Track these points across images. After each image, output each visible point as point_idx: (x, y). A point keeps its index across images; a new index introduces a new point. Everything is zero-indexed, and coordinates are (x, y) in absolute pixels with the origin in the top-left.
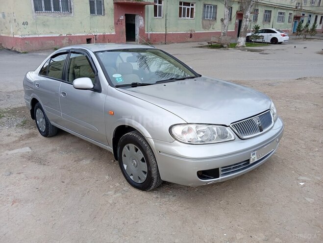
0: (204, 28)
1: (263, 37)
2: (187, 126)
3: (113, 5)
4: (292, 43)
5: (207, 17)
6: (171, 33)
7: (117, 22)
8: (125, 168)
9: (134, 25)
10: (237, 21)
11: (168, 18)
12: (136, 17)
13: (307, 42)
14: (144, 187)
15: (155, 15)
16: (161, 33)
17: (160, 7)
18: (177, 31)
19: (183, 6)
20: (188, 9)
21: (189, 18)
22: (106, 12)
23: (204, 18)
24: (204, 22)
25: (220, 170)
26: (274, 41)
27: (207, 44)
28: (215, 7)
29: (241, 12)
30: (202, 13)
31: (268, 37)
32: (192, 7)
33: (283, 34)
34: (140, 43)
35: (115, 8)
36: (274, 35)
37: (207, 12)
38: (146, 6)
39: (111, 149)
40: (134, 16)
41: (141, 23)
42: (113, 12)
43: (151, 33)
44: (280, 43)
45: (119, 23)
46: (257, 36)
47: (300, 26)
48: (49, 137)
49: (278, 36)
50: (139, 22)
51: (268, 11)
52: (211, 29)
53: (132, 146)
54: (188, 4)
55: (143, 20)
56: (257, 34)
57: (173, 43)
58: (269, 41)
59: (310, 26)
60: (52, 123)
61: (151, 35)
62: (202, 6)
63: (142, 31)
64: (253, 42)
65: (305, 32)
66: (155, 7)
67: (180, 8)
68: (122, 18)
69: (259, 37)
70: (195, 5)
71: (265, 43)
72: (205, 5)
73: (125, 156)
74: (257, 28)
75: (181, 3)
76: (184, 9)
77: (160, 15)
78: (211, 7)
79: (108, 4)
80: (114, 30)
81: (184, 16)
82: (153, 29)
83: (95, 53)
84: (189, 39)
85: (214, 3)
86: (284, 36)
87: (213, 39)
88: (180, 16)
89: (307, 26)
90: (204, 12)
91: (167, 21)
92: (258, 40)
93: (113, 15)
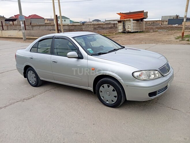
2: (141, 72)
8: (102, 99)
25: (157, 91)
39: (91, 89)
48: (38, 87)
53: (106, 85)
60: (42, 78)
73: (101, 92)
83: (73, 38)
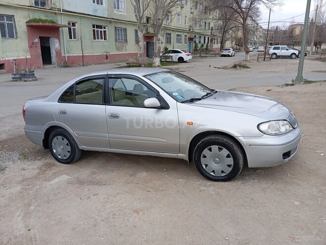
0: (118, 49)
1: (172, 56)
3: (26, 27)
4: (194, 61)
5: (119, 40)
6: (88, 55)
7: (32, 46)
9: (49, 47)
10: (145, 43)
11: (83, 40)
12: (51, 39)
13: (204, 59)
14: (229, 178)
15: (71, 38)
16: (78, 55)
17: (74, 30)
18: (93, 53)
19: (96, 29)
20: (101, 32)
21: (103, 40)
22: (19, 35)
23: (116, 41)
24: (117, 44)
26: (181, 60)
27: (126, 65)
28: (125, 30)
29: (147, 35)
30: (114, 35)
31: (175, 57)
32: (104, 30)
33: (187, 53)
34: (57, 66)
35: (28, 31)
36: (180, 55)
37: (119, 34)
38: (61, 28)
40: (48, 39)
41: (57, 45)
42: (27, 35)
43: (68, 55)
44: (186, 62)
45: (33, 46)
46: (167, 56)
47: (196, 46)
49: (183, 55)
50: (55, 45)
51: (168, 34)
52: (124, 50)
54: (100, 27)
55: (58, 43)
56: (166, 55)
57: (90, 64)
58: (177, 61)
59: (205, 47)
61: (69, 57)
62: (113, 30)
63: (59, 53)
64: (164, 61)
65: (202, 51)
66: (70, 29)
67: (94, 31)
68: (37, 40)
69: (169, 57)
70: (106, 28)
71: (174, 62)
72: (116, 28)
74: (166, 49)
75: (94, 26)
76: (97, 31)
77: (75, 38)
78: (121, 30)
79: (20, 27)
80: (29, 53)
81: (98, 38)
82: (70, 52)
84: (106, 61)
85: (124, 26)
86: (188, 55)
87: (131, 60)
88: (95, 39)
89: (202, 46)
90: (116, 34)
91: (83, 43)
92: (168, 60)
93: (27, 38)
